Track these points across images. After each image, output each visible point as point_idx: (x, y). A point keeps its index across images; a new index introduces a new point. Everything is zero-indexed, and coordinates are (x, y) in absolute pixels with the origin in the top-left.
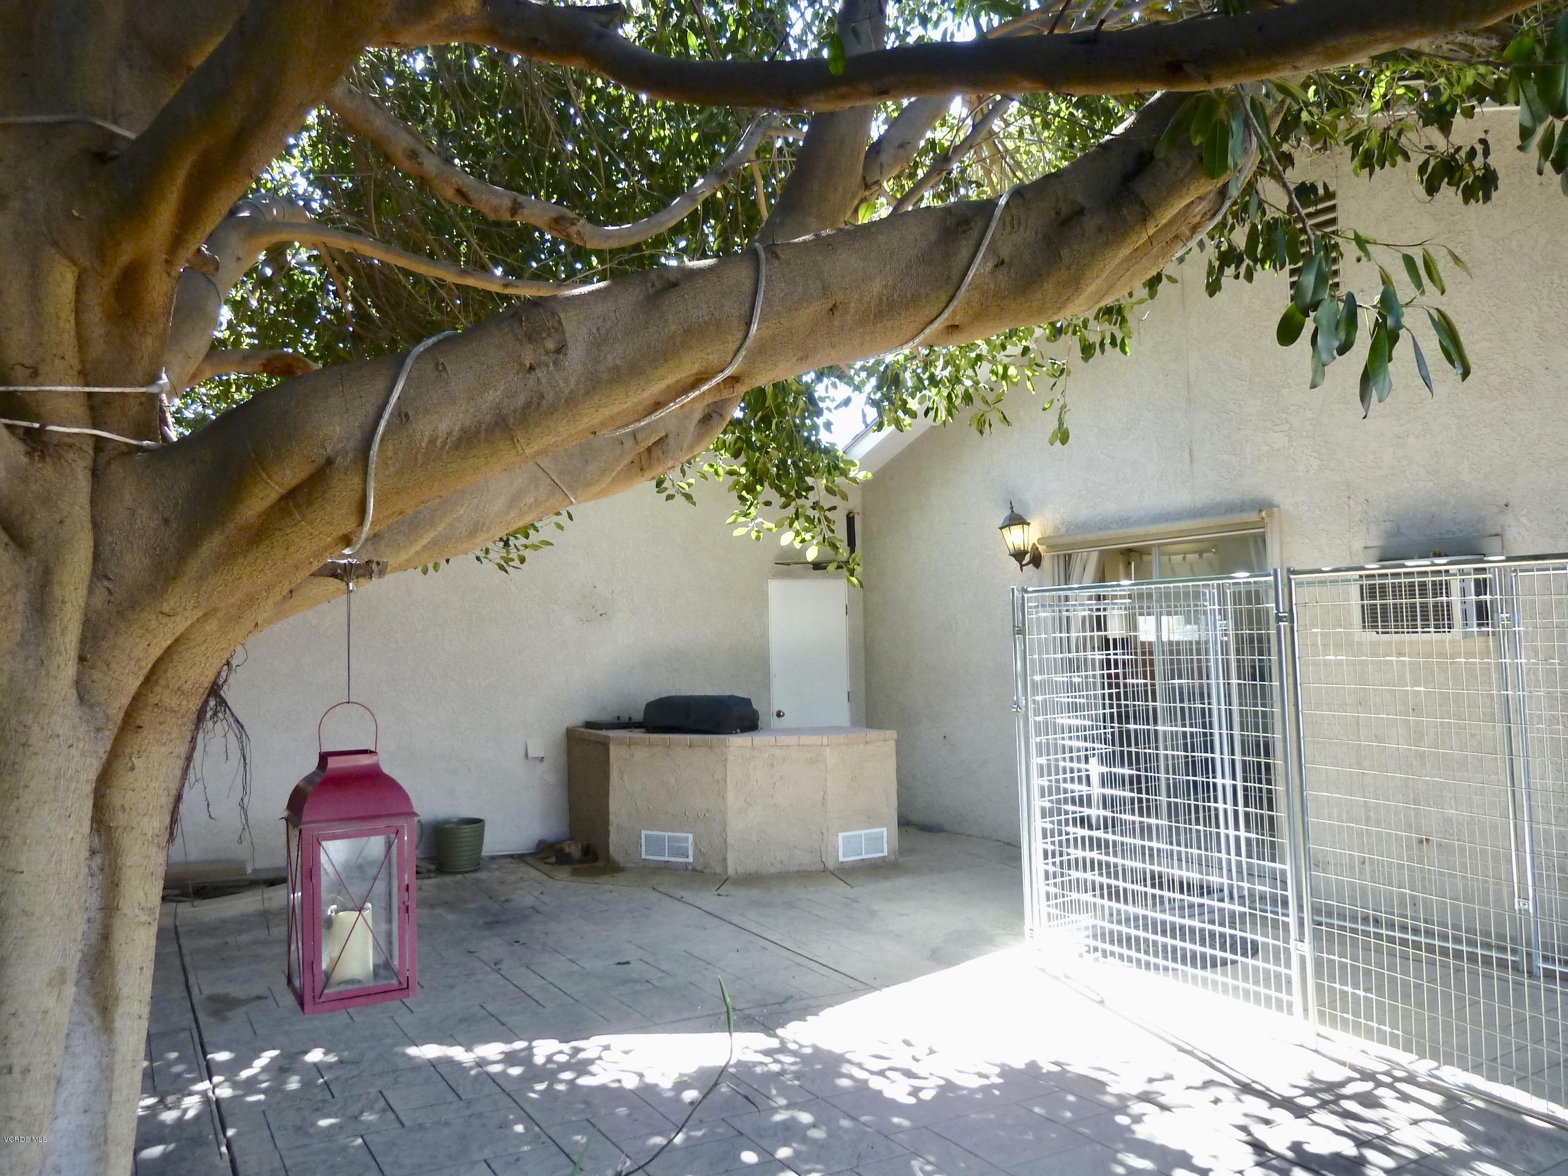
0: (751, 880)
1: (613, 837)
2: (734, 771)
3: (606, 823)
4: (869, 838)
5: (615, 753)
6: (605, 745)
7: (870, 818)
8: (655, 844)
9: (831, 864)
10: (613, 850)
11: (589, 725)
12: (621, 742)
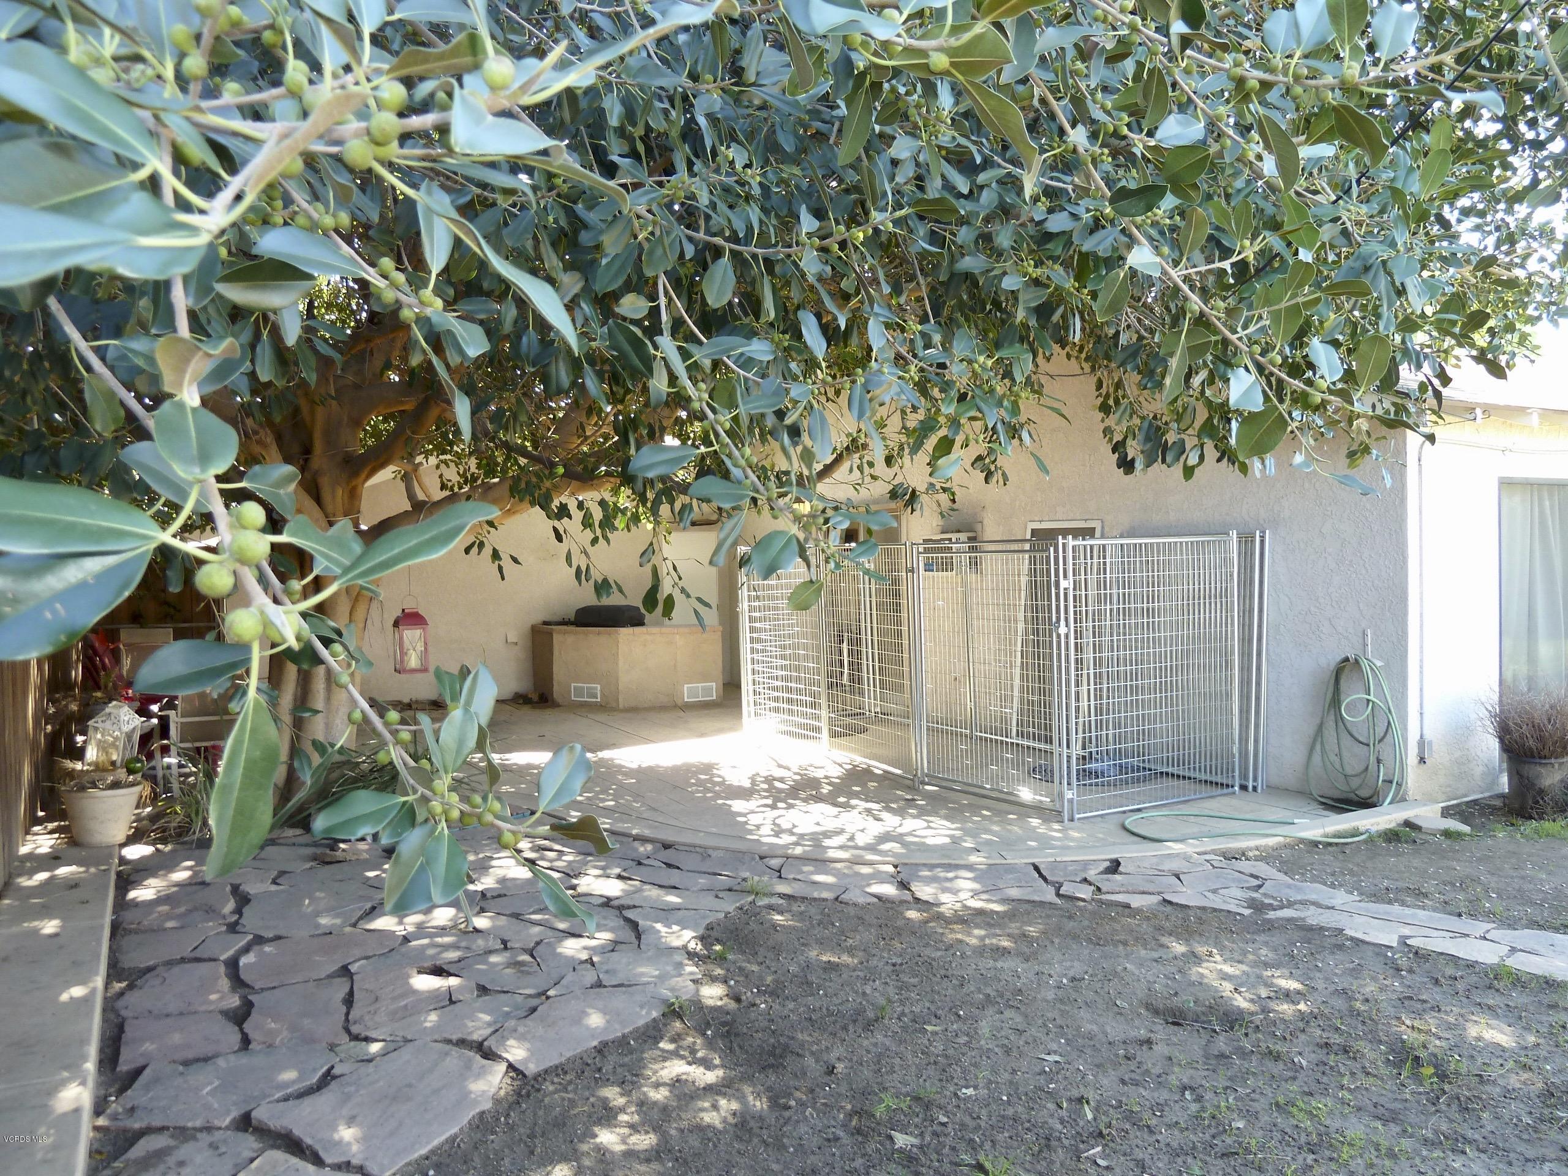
0: (633, 710)
1: (556, 688)
2: (623, 648)
3: (552, 679)
4: (703, 689)
5: (557, 638)
6: (550, 634)
7: (705, 678)
8: (579, 691)
9: (679, 703)
10: (555, 696)
11: (545, 623)
12: (559, 632)
